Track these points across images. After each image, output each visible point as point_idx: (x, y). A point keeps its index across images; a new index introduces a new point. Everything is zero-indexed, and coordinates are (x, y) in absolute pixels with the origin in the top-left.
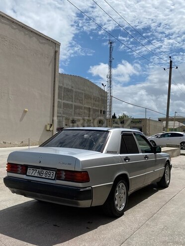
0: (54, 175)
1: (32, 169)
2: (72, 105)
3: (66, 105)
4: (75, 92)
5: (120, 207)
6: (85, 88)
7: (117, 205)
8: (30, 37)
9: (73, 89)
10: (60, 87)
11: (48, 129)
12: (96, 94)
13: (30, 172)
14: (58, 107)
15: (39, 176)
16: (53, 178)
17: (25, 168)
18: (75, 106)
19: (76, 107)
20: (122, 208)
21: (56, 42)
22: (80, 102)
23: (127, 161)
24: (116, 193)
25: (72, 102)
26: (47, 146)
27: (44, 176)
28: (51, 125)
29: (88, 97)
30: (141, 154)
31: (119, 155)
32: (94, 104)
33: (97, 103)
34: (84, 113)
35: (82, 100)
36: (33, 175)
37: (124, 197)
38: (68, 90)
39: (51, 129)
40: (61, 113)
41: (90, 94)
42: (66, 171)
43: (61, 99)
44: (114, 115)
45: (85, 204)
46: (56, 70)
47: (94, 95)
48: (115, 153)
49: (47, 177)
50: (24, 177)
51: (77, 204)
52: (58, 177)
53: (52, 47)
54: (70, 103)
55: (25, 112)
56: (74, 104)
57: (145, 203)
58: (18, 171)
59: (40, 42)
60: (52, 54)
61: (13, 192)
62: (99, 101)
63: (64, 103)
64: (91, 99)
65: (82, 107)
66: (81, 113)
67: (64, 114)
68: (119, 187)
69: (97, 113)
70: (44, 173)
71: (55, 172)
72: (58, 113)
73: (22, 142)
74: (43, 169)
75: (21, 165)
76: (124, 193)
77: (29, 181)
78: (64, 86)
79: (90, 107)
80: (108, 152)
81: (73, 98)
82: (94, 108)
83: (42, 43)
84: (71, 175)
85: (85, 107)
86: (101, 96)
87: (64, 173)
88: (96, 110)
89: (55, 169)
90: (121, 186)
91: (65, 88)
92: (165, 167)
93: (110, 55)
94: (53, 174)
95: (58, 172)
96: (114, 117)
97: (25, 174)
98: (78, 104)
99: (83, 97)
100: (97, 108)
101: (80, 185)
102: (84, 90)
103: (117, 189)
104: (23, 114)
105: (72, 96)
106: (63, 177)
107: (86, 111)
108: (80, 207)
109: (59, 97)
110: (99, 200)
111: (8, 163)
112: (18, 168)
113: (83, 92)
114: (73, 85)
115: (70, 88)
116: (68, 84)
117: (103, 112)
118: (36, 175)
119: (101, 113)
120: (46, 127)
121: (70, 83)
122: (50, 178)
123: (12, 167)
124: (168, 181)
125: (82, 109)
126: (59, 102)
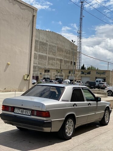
0: (30, 113)
1: (17, 109)
2: (46, 57)
3: (41, 57)
4: (49, 45)
5: (69, 134)
6: (58, 43)
7: (67, 132)
8: (14, 4)
9: (47, 43)
10: (36, 41)
11: (26, 79)
12: (67, 47)
13: (16, 111)
14: (34, 58)
16: (30, 115)
17: (13, 109)
18: (49, 57)
19: (50, 59)
20: (70, 135)
21: (34, 8)
22: (54, 55)
23: (75, 106)
24: (67, 125)
25: (46, 54)
26: (27, 95)
27: (24, 113)
28: (28, 76)
29: (60, 50)
30: (86, 102)
31: (70, 102)
32: (65, 56)
33: (68, 55)
34: (57, 64)
35: (55, 53)
36: (18, 112)
37: (72, 128)
38: (43, 44)
39: (28, 79)
40: (36, 64)
41: (62, 47)
42: (37, 111)
43: (37, 51)
44: (84, 66)
45: (47, 130)
46: (34, 27)
47: (66, 48)
48: (68, 101)
49: (26, 114)
50: (13, 113)
51: (43, 129)
52: (32, 114)
53: (30, 12)
54: (45, 55)
55: (8, 64)
56: (48, 55)
57: (87, 134)
58: (9, 110)
59: (21, 8)
60: (31, 18)
61: (6, 123)
62: (69, 54)
63: (39, 55)
64: (63, 52)
65: (55, 59)
66: (54, 64)
67: (39, 64)
68: (69, 122)
69: (68, 64)
70: (25, 111)
71: (30, 111)
72: (34, 63)
73: (5, 88)
74: (24, 109)
75: (11, 107)
76: (72, 126)
77: (15, 116)
78: (40, 40)
79: (62, 59)
80: (63, 101)
81: (47, 50)
82: (65, 59)
83: (23, 9)
84: (40, 113)
85: (57, 59)
86: (72, 49)
87: (36, 112)
88: (67, 61)
89: (31, 109)
90: (70, 121)
91: (40, 42)
92: (105, 111)
93: (81, 13)
94: (29, 113)
95: (33, 111)
96: (83, 68)
97: (13, 112)
98: (51, 56)
99: (56, 50)
100: (68, 60)
101: (45, 119)
102: (57, 44)
103: (68, 123)
104: (6, 66)
105: (46, 49)
106: (35, 114)
107: (58, 62)
108: (44, 131)
109: (36, 50)
110: (55, 128)
111: (3, 105)
112: (9, 108)
113: (56, 45)
114: (48, 39)
115: (45, 42)
116: (43, 38)
117: (73, 64)
118: (20, 113)
119: (71, 64)
120: (24, 76)
121: (45, 38)
122: (28, 114)
123: (5, 108)
124: (108, 121)
125: (55, 60)
126: (35, 54)
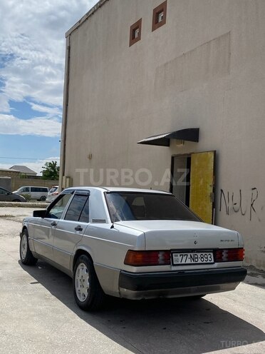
0: (212, 257)
1: (179, 254)
13: (177, 258)
15: (193, 262)
16: (213, 261)
17: (168, 255)
27: (200, 261)
36: (183, 262)
49: (205, 262)
70: (199, 256)
71: (212, 254)
74: (196, 252)
94: (210, 257)
118: (189, 261)
122: (208, 262)
